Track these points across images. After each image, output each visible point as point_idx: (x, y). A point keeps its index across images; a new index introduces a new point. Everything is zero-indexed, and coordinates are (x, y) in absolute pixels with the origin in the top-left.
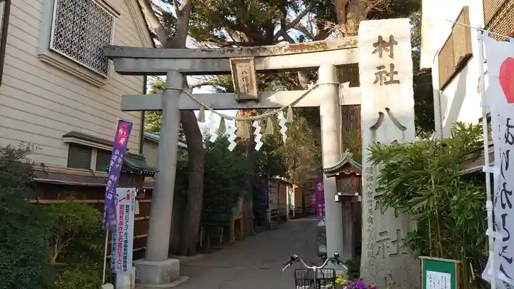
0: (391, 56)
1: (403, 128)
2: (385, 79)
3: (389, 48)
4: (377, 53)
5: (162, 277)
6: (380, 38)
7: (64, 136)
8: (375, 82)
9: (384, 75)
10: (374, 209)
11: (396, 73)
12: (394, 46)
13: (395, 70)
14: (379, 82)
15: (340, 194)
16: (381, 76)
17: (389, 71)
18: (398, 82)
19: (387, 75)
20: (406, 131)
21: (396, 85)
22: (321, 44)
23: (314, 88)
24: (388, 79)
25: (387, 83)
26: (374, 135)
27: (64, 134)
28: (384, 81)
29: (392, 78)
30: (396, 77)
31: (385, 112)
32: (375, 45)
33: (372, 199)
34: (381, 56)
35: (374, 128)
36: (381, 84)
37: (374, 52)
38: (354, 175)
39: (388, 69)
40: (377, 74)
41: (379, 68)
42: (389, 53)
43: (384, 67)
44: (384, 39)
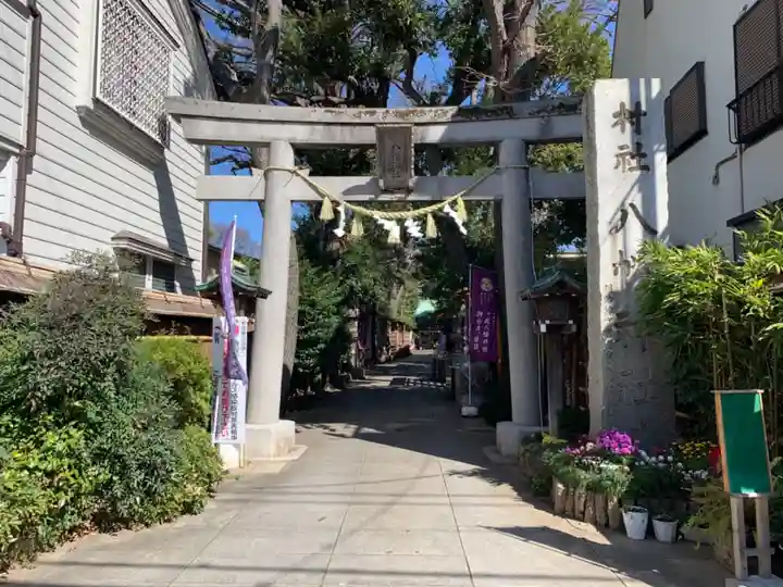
0: (639, 131)
1: (654, 232)
2: (629, 164)
3: (634, 119)
4: (618, 128)
5: (278, 447)
6: (622, 105)
7: (113, 239)
8: (616, 167)
9: (628, 157)
11: (645, 155)
12: (642, 118)
13: (643, 151)
14: (620, 168)
15: (548, 322)
16: (624, 160)
17: (634, 153)
18: (647, 168)
19: (633, 158)
20: (657, 235)
21: (644, 172)
22: (506, 108)
23: (493, 173)
24: (634, 163)
25: (632, 170)
26: (614, 239)
27: (113, 235)
28: (627, 167)
29: (639, 162)
30: (643, 161)
31: (630, 210)
32: (615, 116)
34: (622, 131)
36: (623, 171)
37: (616, 124)
38: (566, 296)
39: (633, 149)
40: (618, 156)
41: (621, 148)
42: (634, 127)
43: (628, 147)
44: (628, 107)
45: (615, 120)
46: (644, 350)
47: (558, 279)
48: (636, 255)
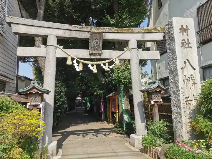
0: (187, 35)
1: (194, 69)
2: (186, 46)
3: (186, 31)
6: (182, 26)
8: (182, 47)
9: (185, 44)
10: (185, 107)
11: (190, 43)
12: (188, 31)
14: (183, 47)
15: (154, 100)
17: (187, 42)
18: (191, 47)
20: (196, 70)
23: (127, 50)
25: (187, 48)
26: (183, 72)
28: (185, 47)
29: (188, 45)
30: (190, 45)
31: (187, 61)
32: (180, 29)
33: (184, 102)
34: (183, 34)
35: (182, 69)
36: (184, 48)
37: (180, 33)
38: (160, 91)
39: (186, 41)
40: (182, 43)
41: (183, 40)
42: (186, 34)
43: (185, 40)
44: (184, 27)
45: (180, 31)
47: (158, 85)
48: (190, 77)
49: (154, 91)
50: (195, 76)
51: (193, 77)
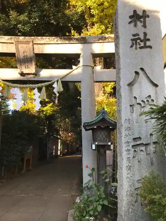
0: (145, 26)
1: (156, 86)
2: (140, 44)
3: (142, 20)
4: (133, 24)
6: (135, 11)
8: (131, 47)
9: (138, 41)
10: (132, 158)
11: (149, 40)
12: (147, 19)
13: (148, 37)
14: (134, 47)
15: (97, 143)
16: (136, 42)
17: (142, 38)
18: (150, 47)
19: (141, 41)
20: (158, 87)
21: (148, 49)
23: (76, 69)
24: (142, 44)
25: (141, 48)
26: (131, 90)
28: (139, 46)
29: (145, 44)
30: (148, 43)
31: (140, 72)
32: (130, 17)
33: (130, 148)
34: (135, 25)
35: (130, 85)
36: (136, 49)
37: (130, 23)
38: (107, 128)
39: (142, 36)
40: (132, 40)
41: (134, 35)
42: (142, 24)
43: (139, 35)
44: (138, 13)
45: (131, 20)
46: (152, 164)
47: (101, 118)
48: (145, 100)
49: (96, 127)
50: (157, 99)
51: (153, 100)
